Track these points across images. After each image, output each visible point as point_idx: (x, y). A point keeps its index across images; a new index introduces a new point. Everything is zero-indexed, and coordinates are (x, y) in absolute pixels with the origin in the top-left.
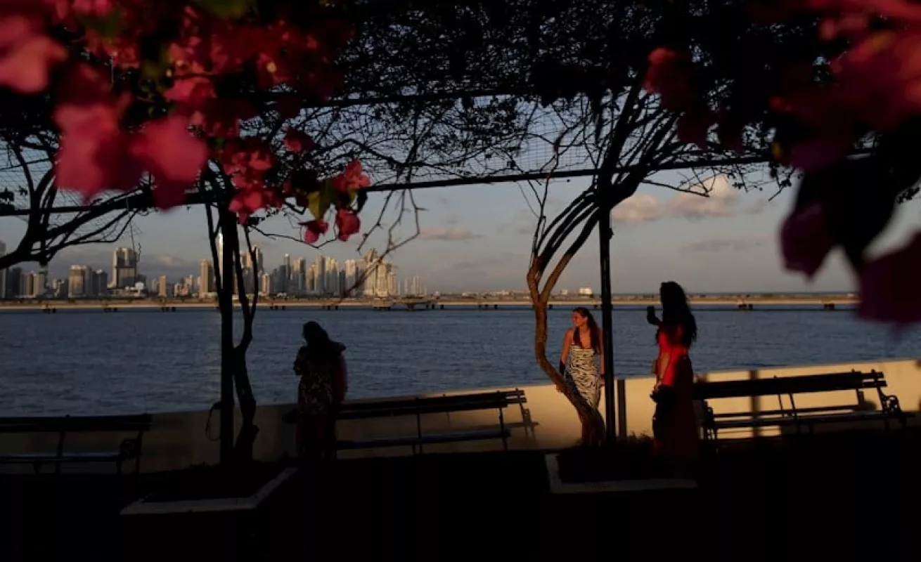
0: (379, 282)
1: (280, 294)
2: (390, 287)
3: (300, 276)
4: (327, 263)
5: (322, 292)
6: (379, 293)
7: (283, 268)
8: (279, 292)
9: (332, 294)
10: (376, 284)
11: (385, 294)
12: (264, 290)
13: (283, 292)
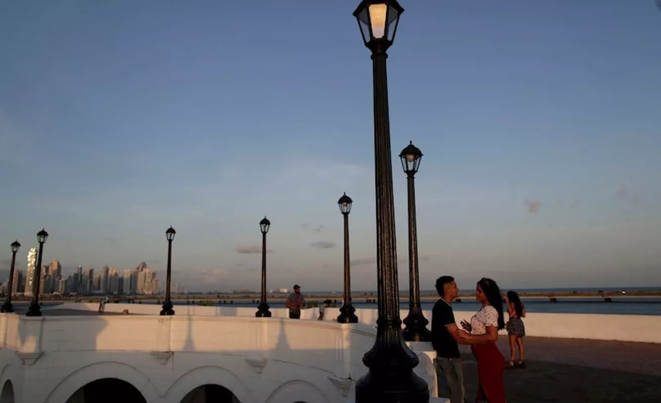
0: (146, 284)
1: (72, 293)
2: (154, 287)
3: (89, 281)
4: (110, 272)
5: (105, 292)
6: (146, 292)
7: (76, 275)
8: (71, 292)
9: (113, 293)
10: (144, 286)
11: (150, 293)
12: (60, 290)
13: (74, 292)
